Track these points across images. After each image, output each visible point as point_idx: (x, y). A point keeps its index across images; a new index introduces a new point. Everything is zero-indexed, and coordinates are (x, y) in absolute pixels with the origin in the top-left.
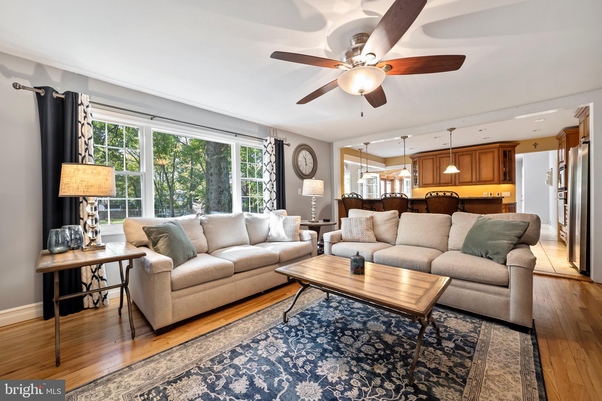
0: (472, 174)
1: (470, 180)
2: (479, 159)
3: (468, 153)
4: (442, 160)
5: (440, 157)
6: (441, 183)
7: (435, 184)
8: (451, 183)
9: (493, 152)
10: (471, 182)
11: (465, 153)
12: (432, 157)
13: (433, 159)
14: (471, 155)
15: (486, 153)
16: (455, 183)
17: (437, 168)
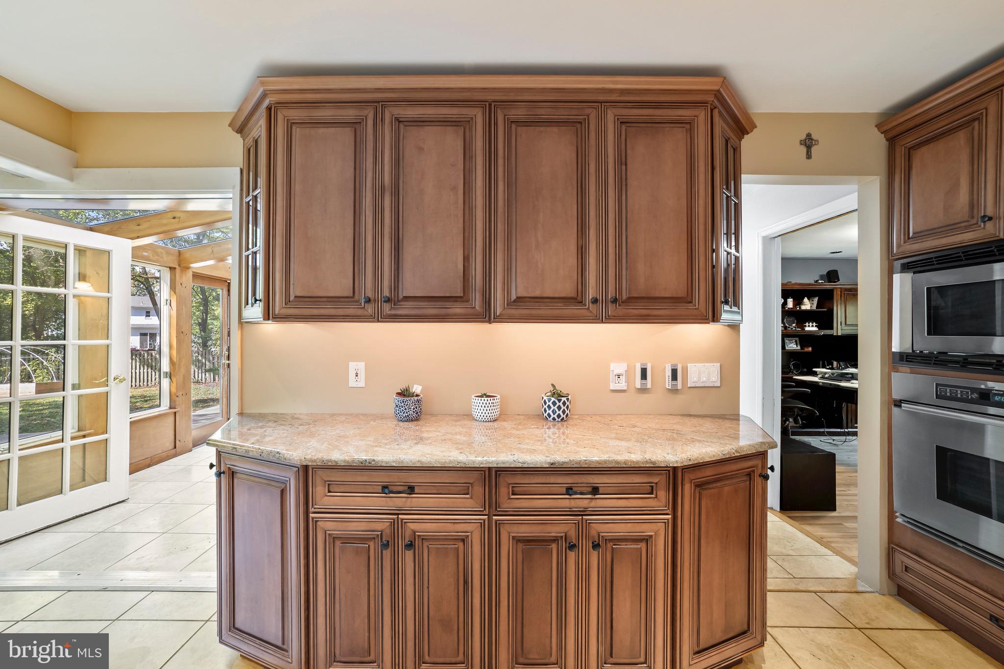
0: (582, 252)
1: (567, 288)
2: (622, 162)
3: (562, 113)
4: (413, 137)
5: (399, 121)
6: (402, 294)
7: (368, 301)
8: (462, 299)
9: (689, 125)
10: (577, 300)
11: (544, 112)
12: (350, 113)
13: (356, 125)
14: (578, 126)
15: (654, 124)
16: (487, 302)
17: (379, 191)
